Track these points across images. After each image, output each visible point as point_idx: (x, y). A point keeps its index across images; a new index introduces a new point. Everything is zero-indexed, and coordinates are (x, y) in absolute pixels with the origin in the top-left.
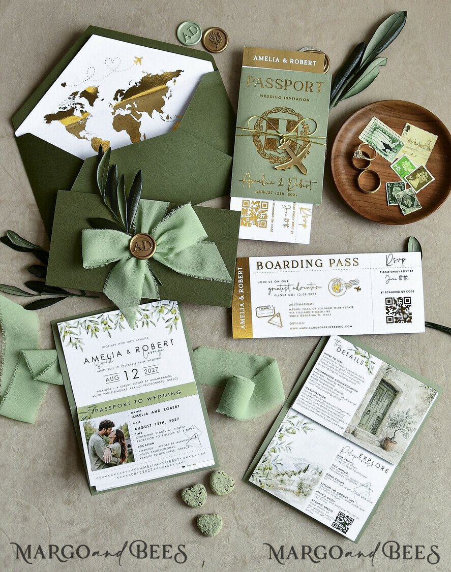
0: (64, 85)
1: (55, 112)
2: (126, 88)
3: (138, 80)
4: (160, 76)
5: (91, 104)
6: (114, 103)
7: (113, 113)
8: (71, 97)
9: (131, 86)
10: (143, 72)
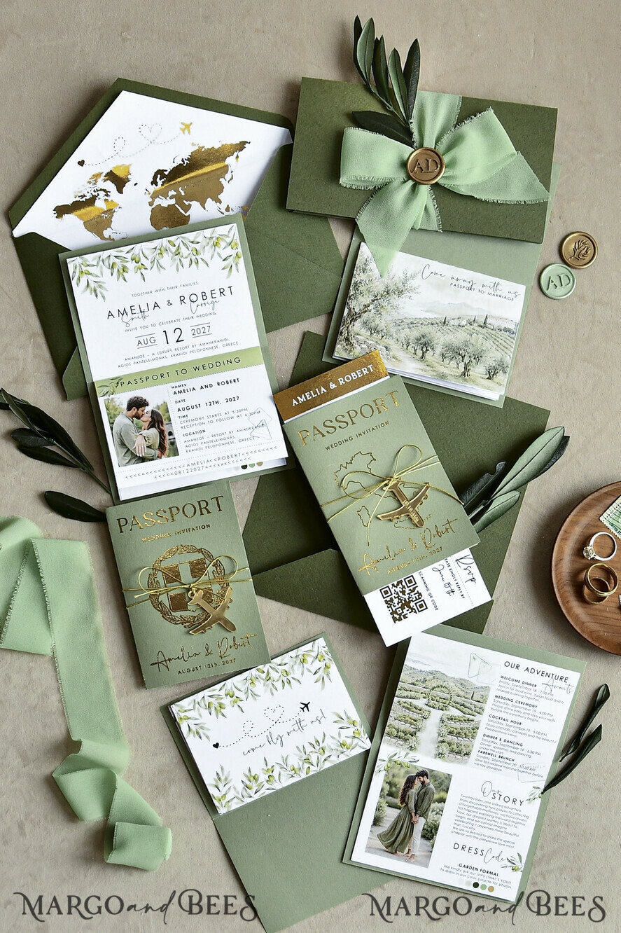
0: (81, 163)
1: (69, 202)
2: (168, 167)
3: (186, 156)
4: (217, 150)
5: (120, 191)
6: (152, 188)
7: (151, 204)
8: (91, 180)
9: (175, 165)
10: (193, 144)
